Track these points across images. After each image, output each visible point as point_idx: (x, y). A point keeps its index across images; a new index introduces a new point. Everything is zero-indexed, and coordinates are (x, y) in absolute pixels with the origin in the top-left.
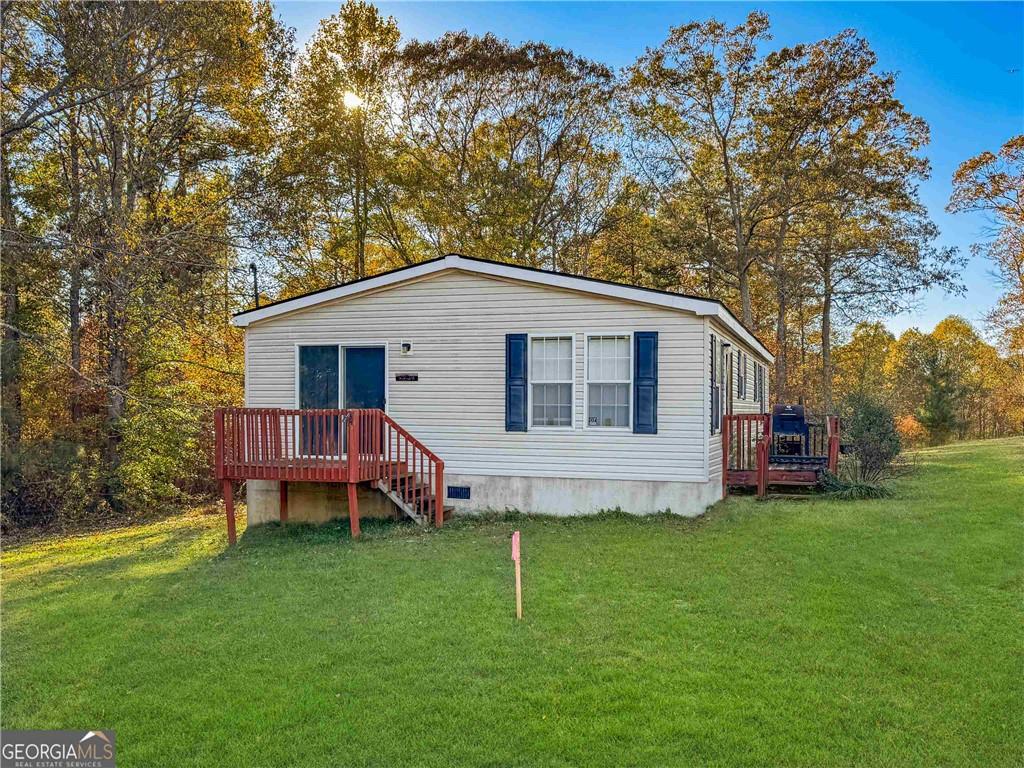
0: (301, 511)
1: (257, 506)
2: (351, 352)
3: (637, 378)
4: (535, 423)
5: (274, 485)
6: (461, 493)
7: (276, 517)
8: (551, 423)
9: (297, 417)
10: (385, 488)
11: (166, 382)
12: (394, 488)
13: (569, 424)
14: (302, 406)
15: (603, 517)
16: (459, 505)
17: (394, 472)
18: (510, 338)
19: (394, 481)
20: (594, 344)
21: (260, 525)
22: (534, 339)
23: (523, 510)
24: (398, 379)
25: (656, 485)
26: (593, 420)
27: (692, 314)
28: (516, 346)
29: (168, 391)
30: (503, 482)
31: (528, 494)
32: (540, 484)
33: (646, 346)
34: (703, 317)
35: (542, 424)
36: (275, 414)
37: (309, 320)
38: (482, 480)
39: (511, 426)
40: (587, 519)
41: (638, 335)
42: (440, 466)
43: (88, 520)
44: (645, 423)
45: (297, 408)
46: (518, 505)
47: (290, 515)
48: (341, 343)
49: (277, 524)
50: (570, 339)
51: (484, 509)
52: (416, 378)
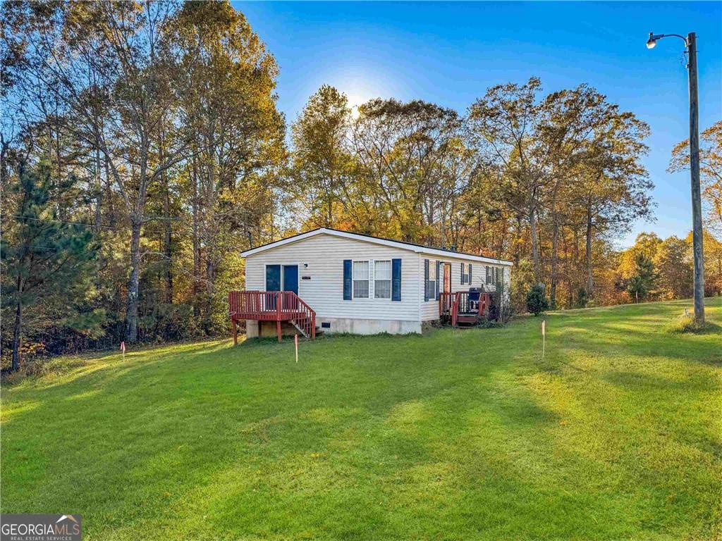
0: (267, 333)
1: (251, 330)
2: (286, 267)
3: (394, 278)
4: (355, 297)
5: (257, 322)
6: (326, 325)
7: (257, 335)
8: (361, 297)
9: (264, 295)
10: (294, 323)
11: (231, 277)
12: (297, 323)
13: (368, 297)
14: (267, 290)
15: (380, 335)
16: (326, 330)
17: (297, 317)
18: (345, 261)
19: (297, 320)
20: (377, 264)
21: (251, 338)
22: (354, 262)
23: (349, 332)
24: (303, 278)
25: (400, 322)
26: (377, 295)
27: (413, 251)
28: (347, 265)
29: (233, 281)
30: (342, 321)
31: (352, 326)
32: (357, 322)
33: (396, 264)
34: (418, 253)
35: (357, 297)
36: (257, 293)
37: (269, 254)
38: (335, 320)
39: (346, 298)
40: (373, 336)
41: (393, 260)
42: (314, 314)
43: (196, 337)
44: (396, 297)
45: (265, 291)
46: (349, 330)
47: (262, 334)
48: (282, 264)
49: (257, 338)
50: (368, 262)
51: (335, 331)
52: (310, 278)
